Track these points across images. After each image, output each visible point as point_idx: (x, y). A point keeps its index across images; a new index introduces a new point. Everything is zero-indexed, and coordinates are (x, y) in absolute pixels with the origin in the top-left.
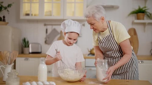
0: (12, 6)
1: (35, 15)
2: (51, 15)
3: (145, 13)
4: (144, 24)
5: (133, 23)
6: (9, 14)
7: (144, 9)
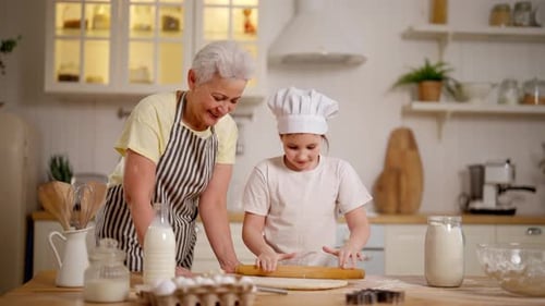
0: (15, 50)
1: (90, 80)
2: (147, 82)
3: (444, 82)
4: (438, 116)
5: (407, 113)
6: (4, 73)
7: (438, 70)
